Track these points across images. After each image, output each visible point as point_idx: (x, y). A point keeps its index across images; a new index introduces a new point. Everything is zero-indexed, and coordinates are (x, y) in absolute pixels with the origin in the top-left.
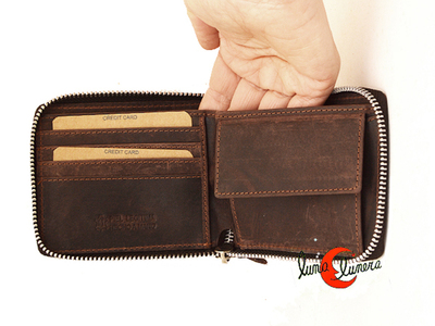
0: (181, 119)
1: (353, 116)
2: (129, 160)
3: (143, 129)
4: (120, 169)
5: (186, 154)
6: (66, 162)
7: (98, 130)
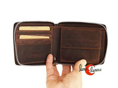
0: (47, 28)
1: (98, 30)
2: (37, 39)
3: (40, 31)
4: (35, 41)
5: (48, 37)
6: (23, 39)
7: (30, 31)
